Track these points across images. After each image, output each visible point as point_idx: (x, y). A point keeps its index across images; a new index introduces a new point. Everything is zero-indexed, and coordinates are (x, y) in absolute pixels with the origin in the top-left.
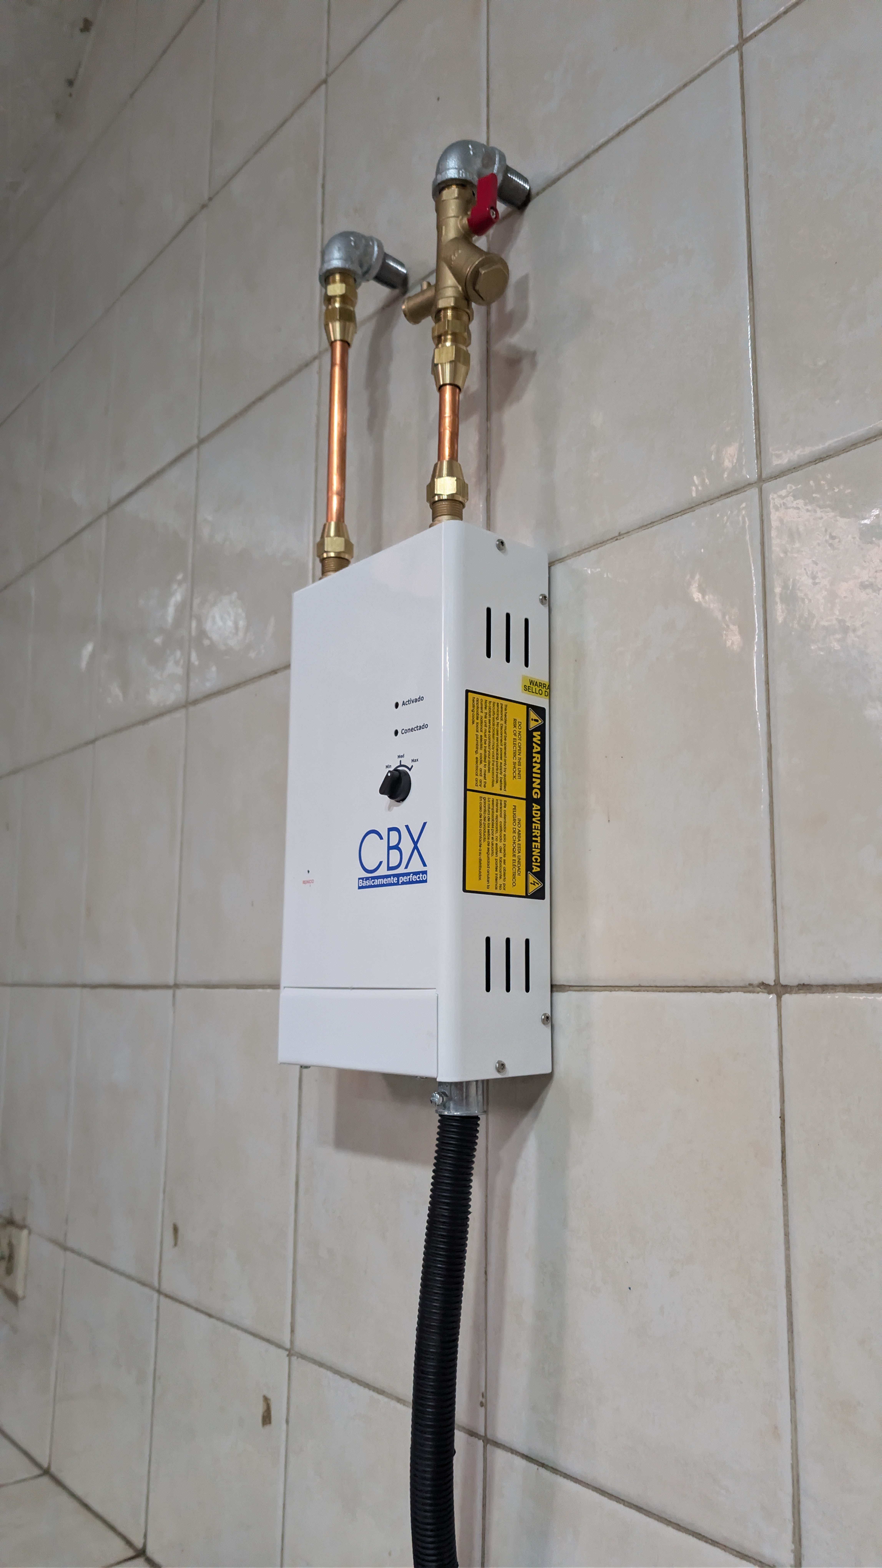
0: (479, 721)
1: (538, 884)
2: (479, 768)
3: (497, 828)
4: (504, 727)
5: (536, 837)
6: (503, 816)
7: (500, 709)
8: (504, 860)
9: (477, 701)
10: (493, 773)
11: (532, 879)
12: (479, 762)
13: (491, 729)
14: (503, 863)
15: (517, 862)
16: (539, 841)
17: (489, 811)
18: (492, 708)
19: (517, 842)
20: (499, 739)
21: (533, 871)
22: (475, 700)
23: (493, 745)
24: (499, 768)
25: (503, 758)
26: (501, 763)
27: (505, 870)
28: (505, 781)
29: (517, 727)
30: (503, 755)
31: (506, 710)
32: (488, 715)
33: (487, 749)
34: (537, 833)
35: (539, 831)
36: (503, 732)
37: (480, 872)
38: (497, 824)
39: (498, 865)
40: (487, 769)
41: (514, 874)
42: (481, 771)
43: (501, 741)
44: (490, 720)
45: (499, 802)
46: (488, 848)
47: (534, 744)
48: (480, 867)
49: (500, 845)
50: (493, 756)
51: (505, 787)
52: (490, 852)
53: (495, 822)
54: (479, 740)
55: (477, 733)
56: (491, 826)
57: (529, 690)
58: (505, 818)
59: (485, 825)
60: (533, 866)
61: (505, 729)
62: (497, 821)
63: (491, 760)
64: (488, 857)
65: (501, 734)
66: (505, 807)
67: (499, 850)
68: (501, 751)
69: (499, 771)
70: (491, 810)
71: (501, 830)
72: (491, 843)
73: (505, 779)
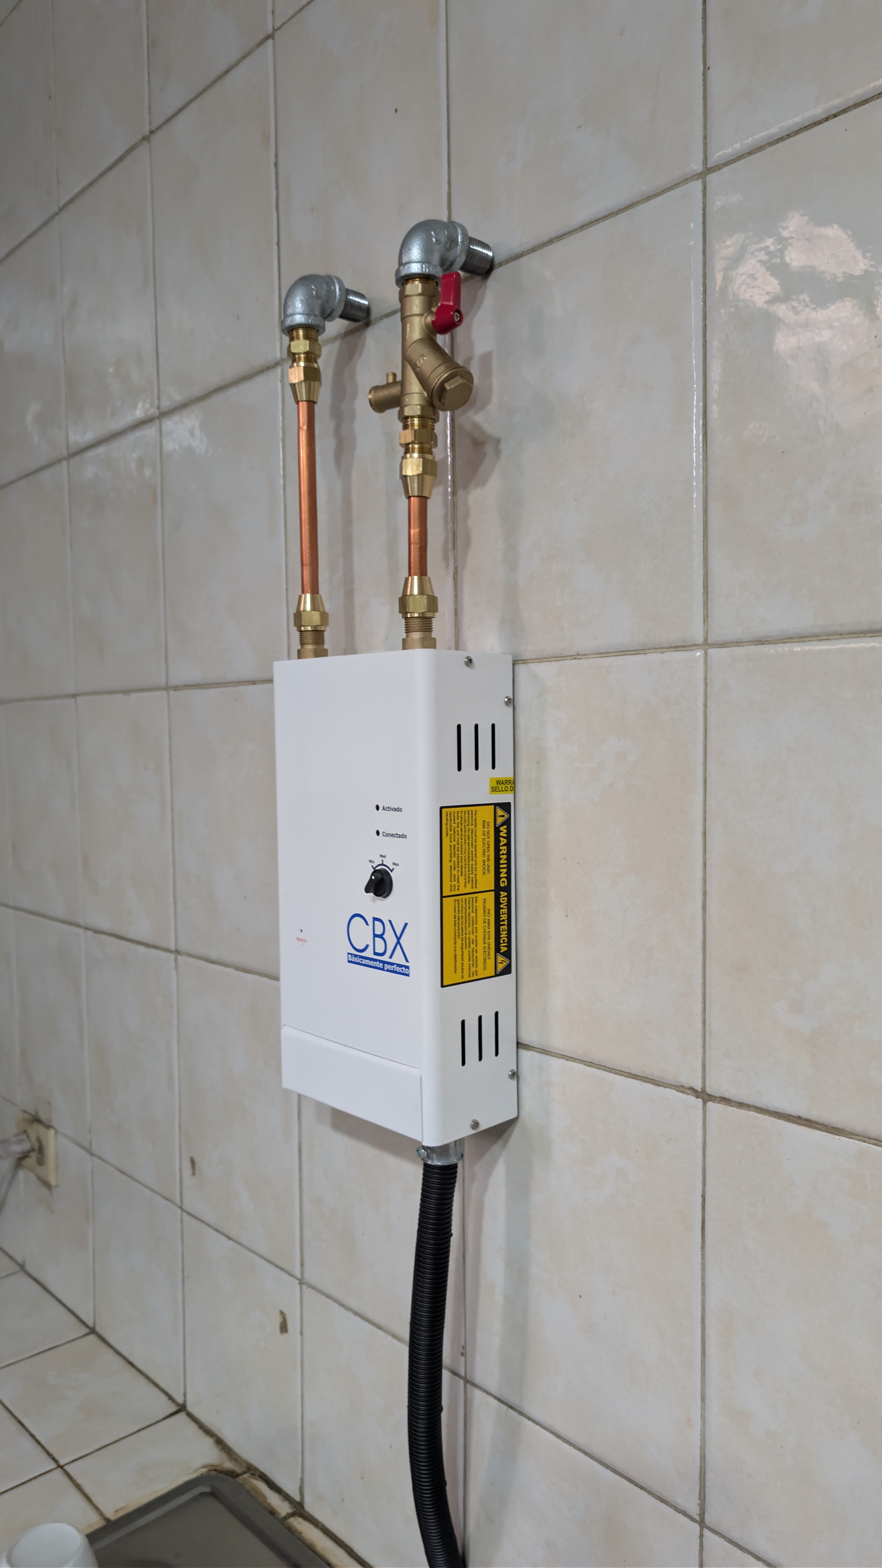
0: (452, 832)
1: (505, 962)
2: (453, 875)
3: (469, 923)
4: (474, 831)
5: (504, 921)
6: (474, 911)
7: (470, 816)
8: (476, 950)
9: (450, 814)
10: (465, 875)
11: (500, 958)
12: (453, 869)
13: (463, 836)
14: (475, 952)
15: (487, 948)
16: (506, 924)
17: (462, 910)
18: (463, 817)
19: (487, 931)
20: (470, 844)
21: (501, 951)
22: (449, 814)
23: (465, 850)
24: (470, 869)
25: (474, 859)
26: (472, 864)
27: (477, 958)
28: (476, 880)
29: (486, 828)
30: (474, 856)
31: (475, 815)
32: (460, 825)
33: (460, 855)
34: (504, 917)
35: (506, 915)
36: (474, 836)
37: (455, 966)
38: (469, 920)
39: (471, 956)
40: (460, 873)
41: (485, 960)
42: (455, 877)
43: (472, 844)
44: (461, 828)
45: (471, 900)
46: (462, 943)
47: (501, 839)
48: (456, 961)
49: (472, 937)
50: (465, 860)
51: (476, 884)
52: (464, 946)
53: (467, 919)
54: (452, 849)
55: (451, 844)
56: (464, 923)
57: (497, 790)
58: (476, 912)
59: (459, 924)
60: (501, 948)
61: (476, 833)
62: (469, 917)
63: (463, 864)
64: (462, 951)
65: (472, 838)
66: (476, 902)
67: (471, 942)
68: (472, 853)
69: (470, 872)
70: (464, 909)
71: (473, 924)
72: (464, 938)
73: (476, 877)
